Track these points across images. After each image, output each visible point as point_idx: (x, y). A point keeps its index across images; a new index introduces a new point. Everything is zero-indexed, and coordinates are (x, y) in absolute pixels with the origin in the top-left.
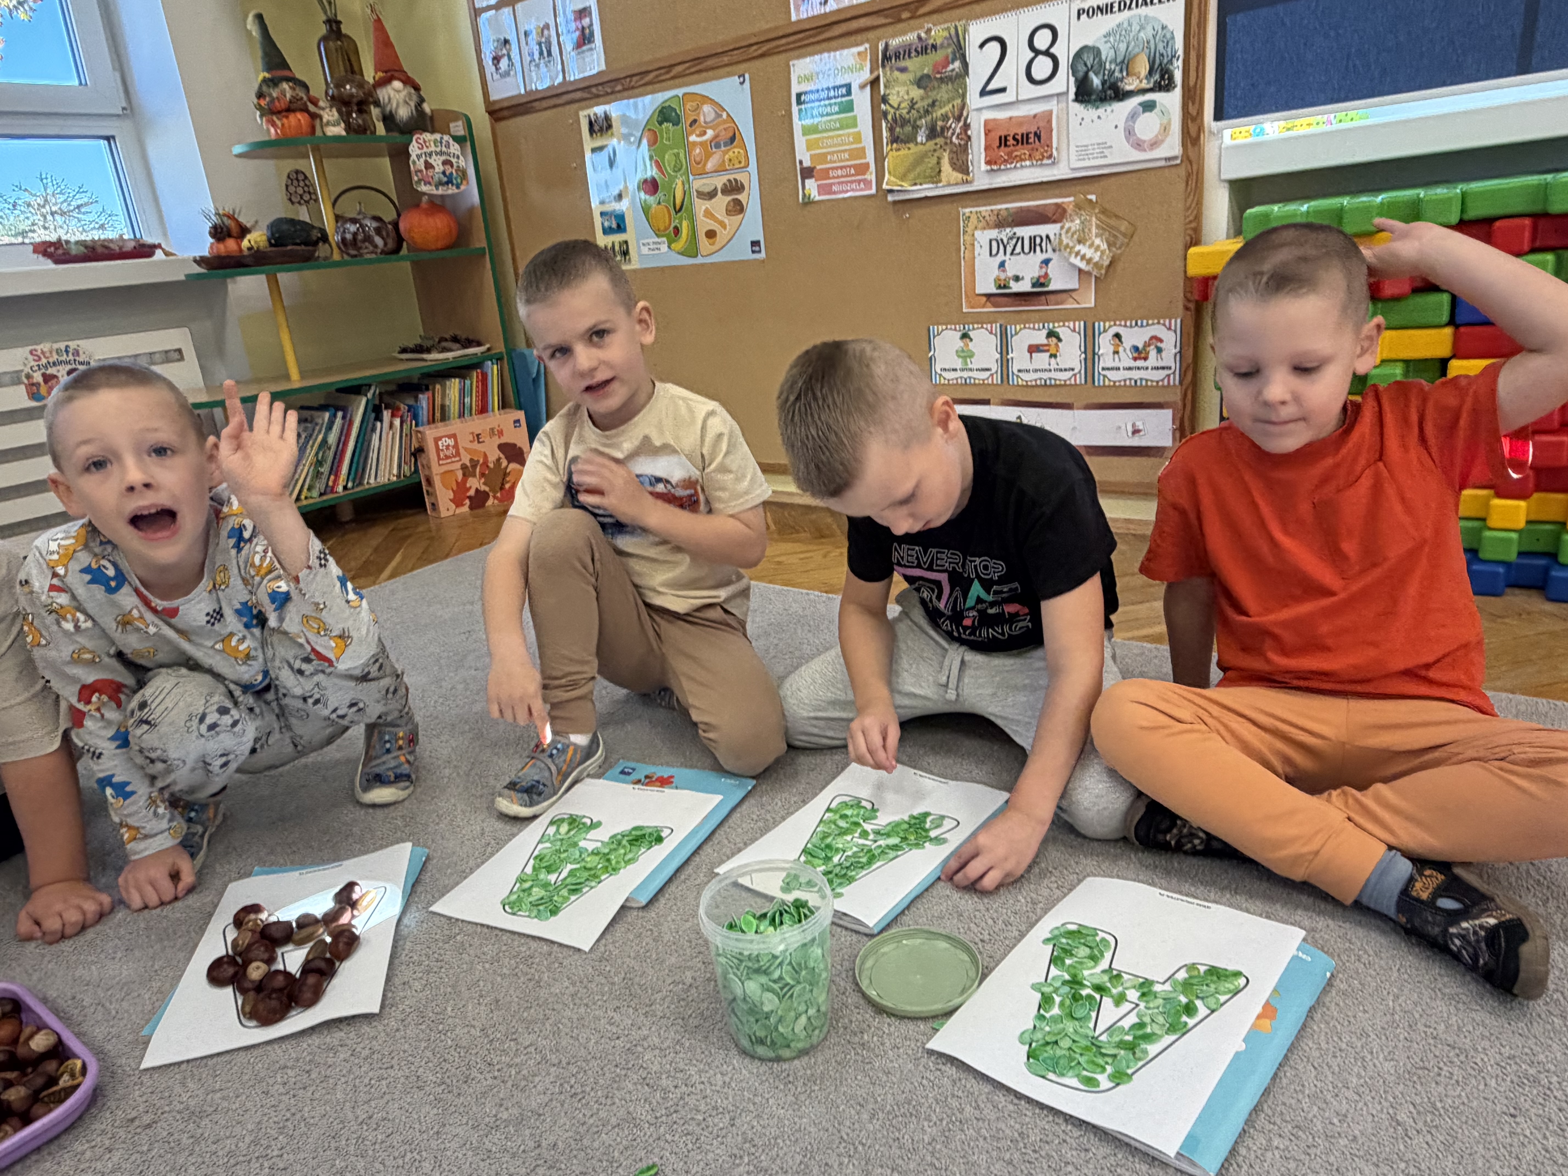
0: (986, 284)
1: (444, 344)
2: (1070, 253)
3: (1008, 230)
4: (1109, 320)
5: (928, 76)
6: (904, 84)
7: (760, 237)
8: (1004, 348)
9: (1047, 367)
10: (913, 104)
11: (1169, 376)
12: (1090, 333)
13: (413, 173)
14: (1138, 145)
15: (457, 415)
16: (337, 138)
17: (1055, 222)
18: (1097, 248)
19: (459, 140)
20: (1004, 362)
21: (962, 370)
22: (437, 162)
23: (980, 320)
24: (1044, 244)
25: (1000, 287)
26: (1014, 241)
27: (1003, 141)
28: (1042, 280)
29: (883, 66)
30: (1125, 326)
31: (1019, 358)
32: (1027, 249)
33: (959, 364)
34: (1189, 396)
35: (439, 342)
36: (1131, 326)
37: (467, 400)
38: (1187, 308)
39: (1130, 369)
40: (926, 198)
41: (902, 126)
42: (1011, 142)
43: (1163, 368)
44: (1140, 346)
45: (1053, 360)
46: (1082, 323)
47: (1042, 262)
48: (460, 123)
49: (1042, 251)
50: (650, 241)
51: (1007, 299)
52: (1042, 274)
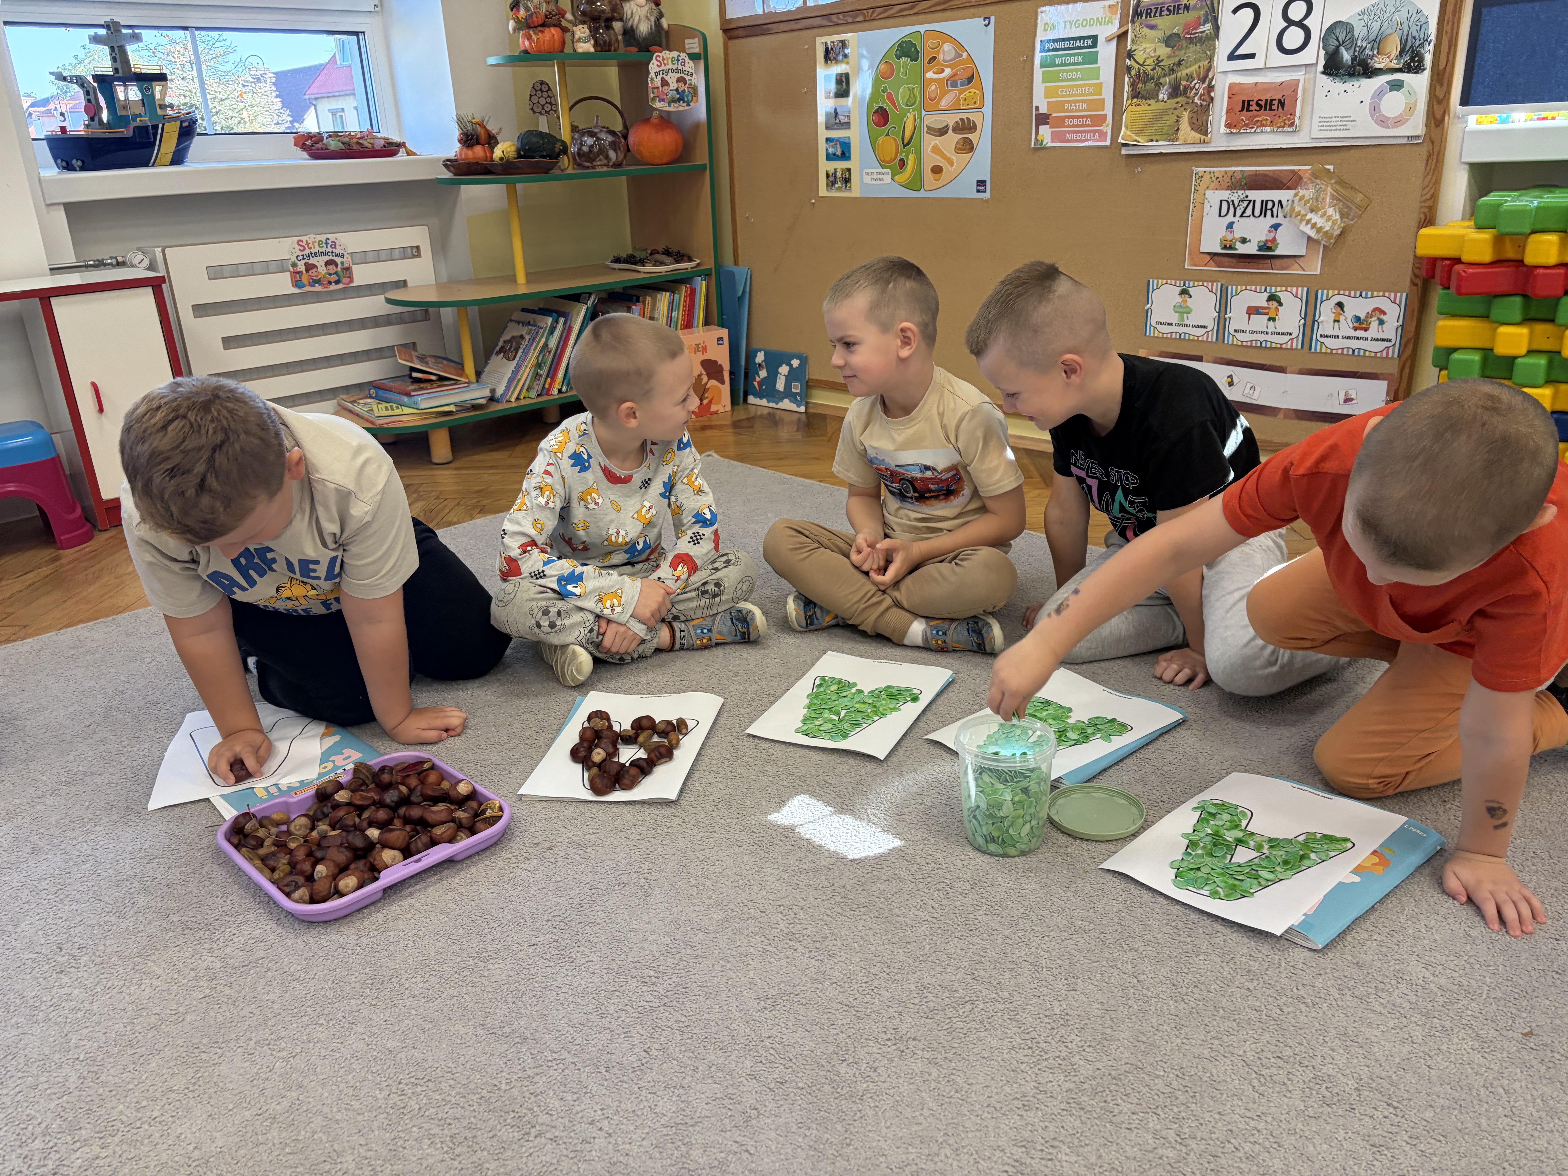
0: (1211, 243)
1: (657, 256)
2: (1301, 220)
3: (1240, 192)
4: (1333, 289)
5: (1177, 35)
6: (1153, 42)
7: (987, 177)
8: (1223, 307)
9: (1265, 330)
10: (1158, 61)
11: (1388, 348)
12: (1312, 300)
13: (650, 90)
14: (1383, 121)
16: (586, 55)
17: (1289, 188)
18: (1329, 218)
19: (694, 57)
20: (1222, 320)
21: (1178, 325)
22: (672, 78)
23: (1202, 278)
24: (1275, 210)
25: (1225, 248)
26: (1246, 203)
27: (1246, 105)
28: (1269, 244)
29: (1133, 22)
31: (1237, 318)
32: (1257, 213)
33: (1174, 318)
34: (1407, 370)
35: (651, 254)
36: (1355, 297)
37: (674, 314)
38: (1413, 283)
39: (1349, 338)
40: (1161, 153)
41: (1145, 83)
42: (1254, 107)
43: (1383, 340)
44: (1362, 317)
45: (1271, 323)
46: (1305, 290)
47: (1271, 227)
48: (696, 40)
49: (1272, 215)
50: (875, 171)
51: (1231, 260)
52: (1270, 238)
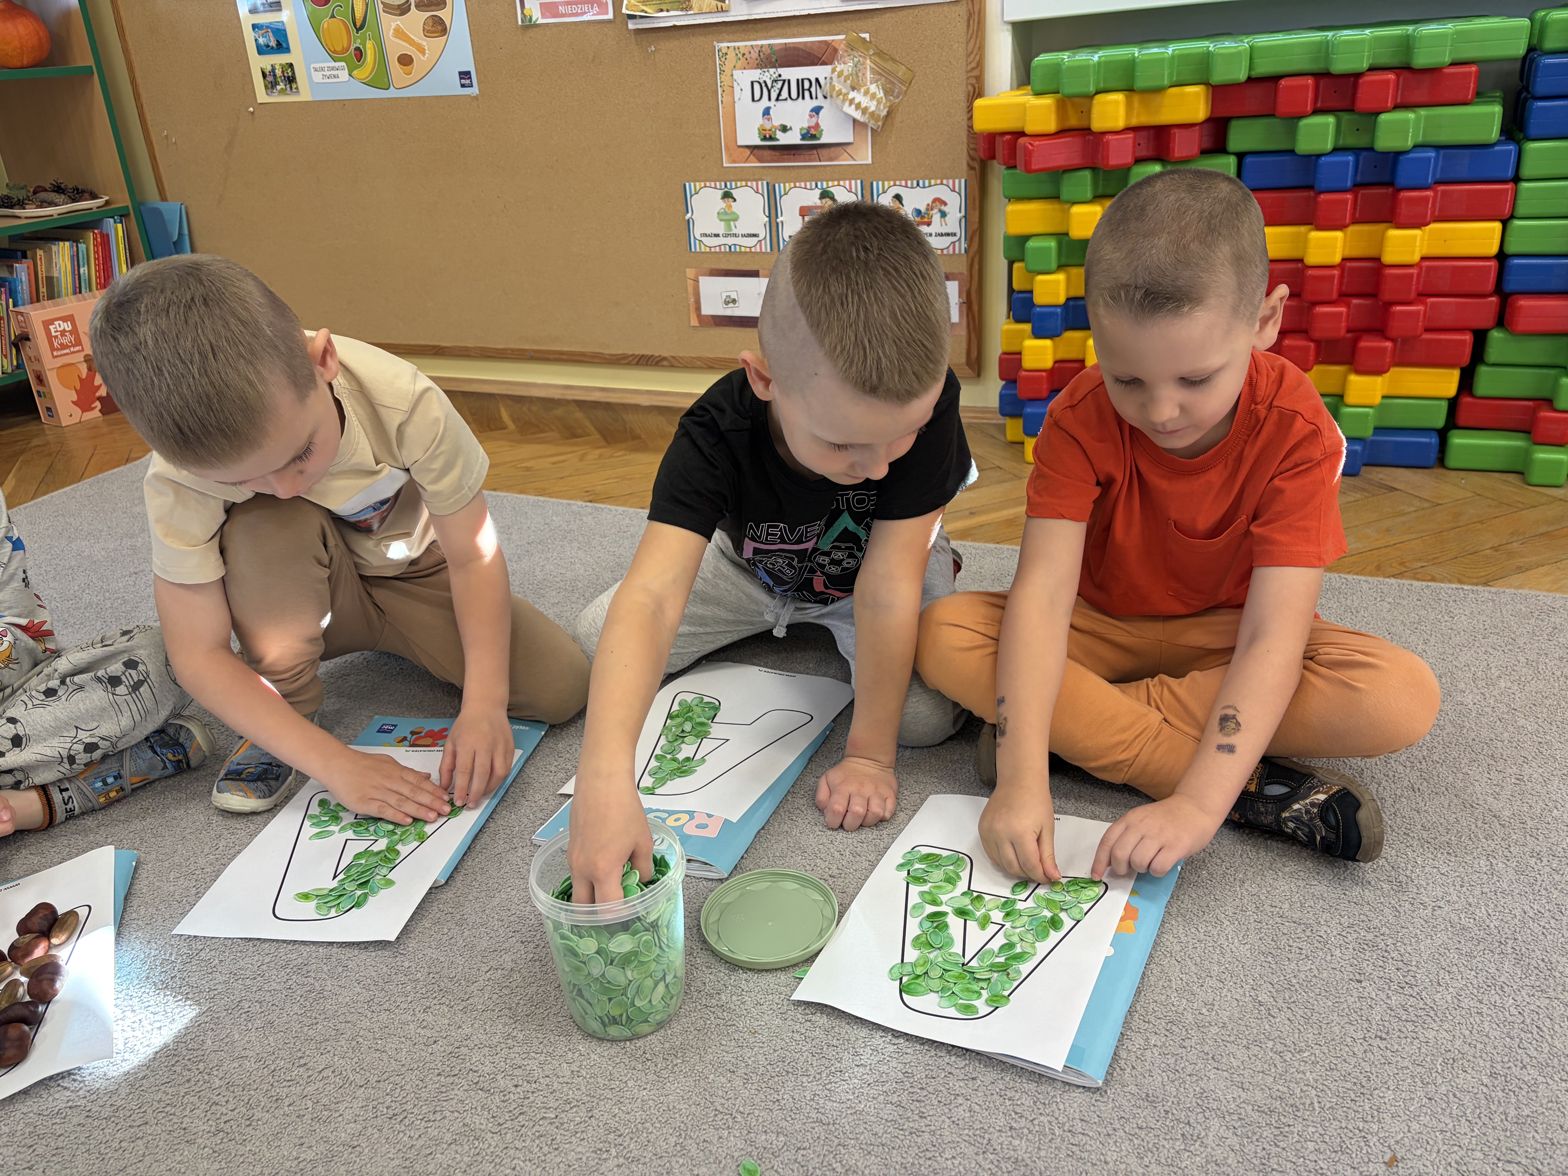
0: (749, 136)
1: (42, 195)
2: (844, 101)
3: (772, 70)
4: (889, 180)
7: (471, 67)
8: (773, 210)
11: (954, 243)
12: (867, 194)
15: (70, 290)
17: (824, 63)
18: (873, 96)
21: (726, 236)
23: (745, 176)
24: (813, 90)
25: (764, 138)
26: (780, 83)
28: (813, 132)
30: (906, 186)
31: (790, 222)
32: (794, 94)
33: (720, 228)
34: (976, 267)
35: (35, 193)
36: (912, 188)
37: (83, 270)
38: (971, 168)
40: (675, 27)
43: (948, 235)
46: (859, 182)
47: (812, 111)
49: (811, 97)
50: (326, 65)
51: (773, 153)
52: (813, 124)
